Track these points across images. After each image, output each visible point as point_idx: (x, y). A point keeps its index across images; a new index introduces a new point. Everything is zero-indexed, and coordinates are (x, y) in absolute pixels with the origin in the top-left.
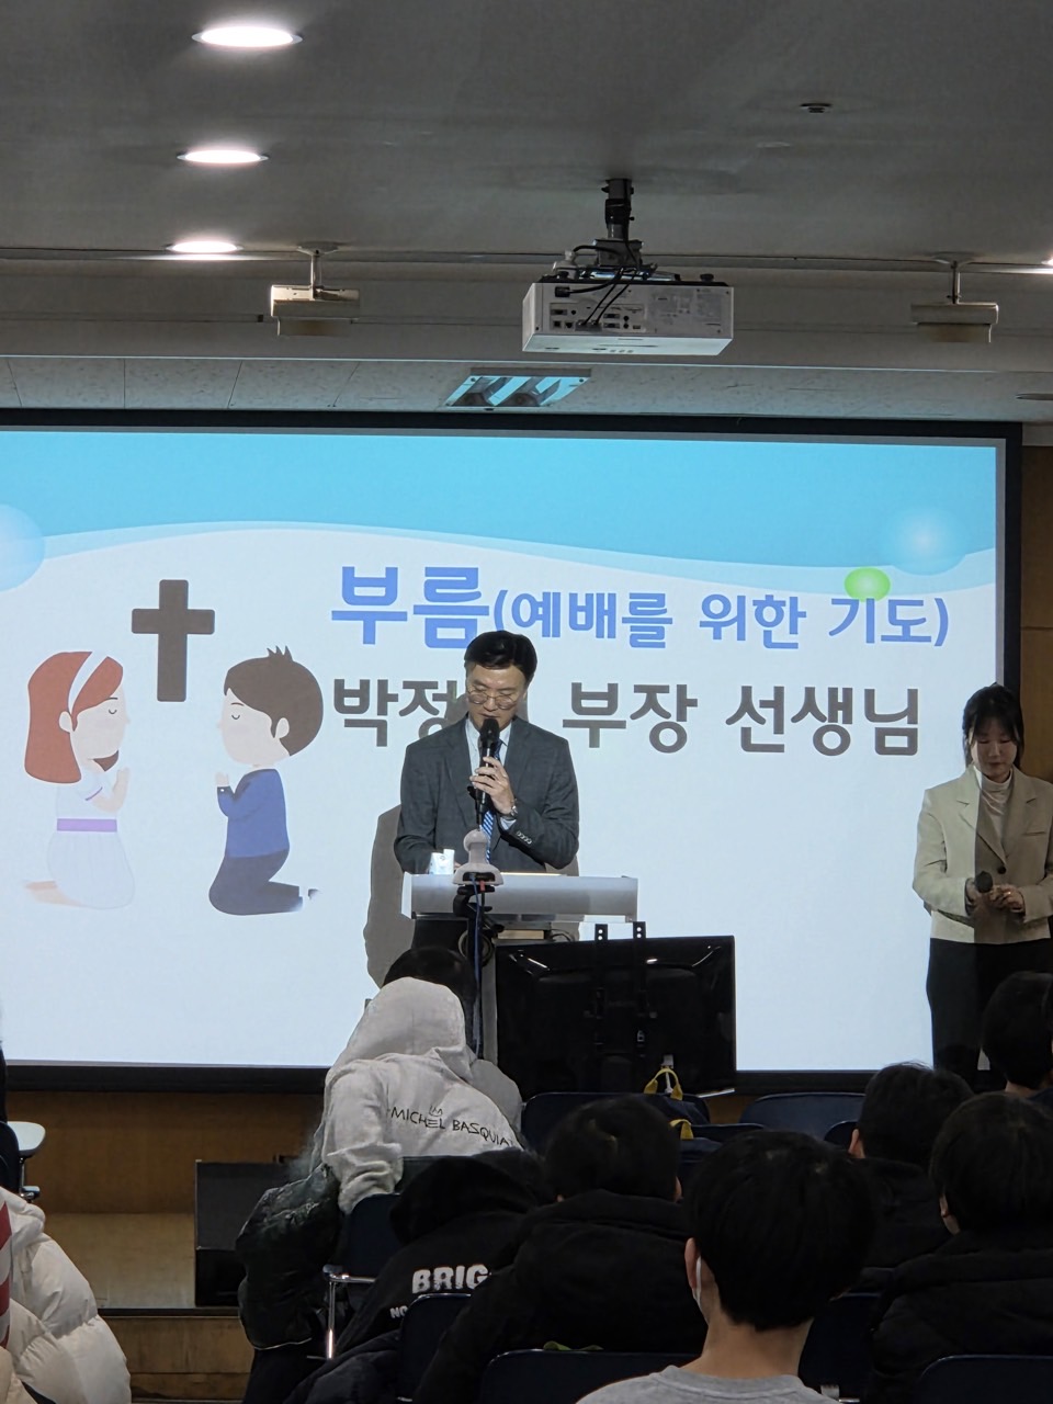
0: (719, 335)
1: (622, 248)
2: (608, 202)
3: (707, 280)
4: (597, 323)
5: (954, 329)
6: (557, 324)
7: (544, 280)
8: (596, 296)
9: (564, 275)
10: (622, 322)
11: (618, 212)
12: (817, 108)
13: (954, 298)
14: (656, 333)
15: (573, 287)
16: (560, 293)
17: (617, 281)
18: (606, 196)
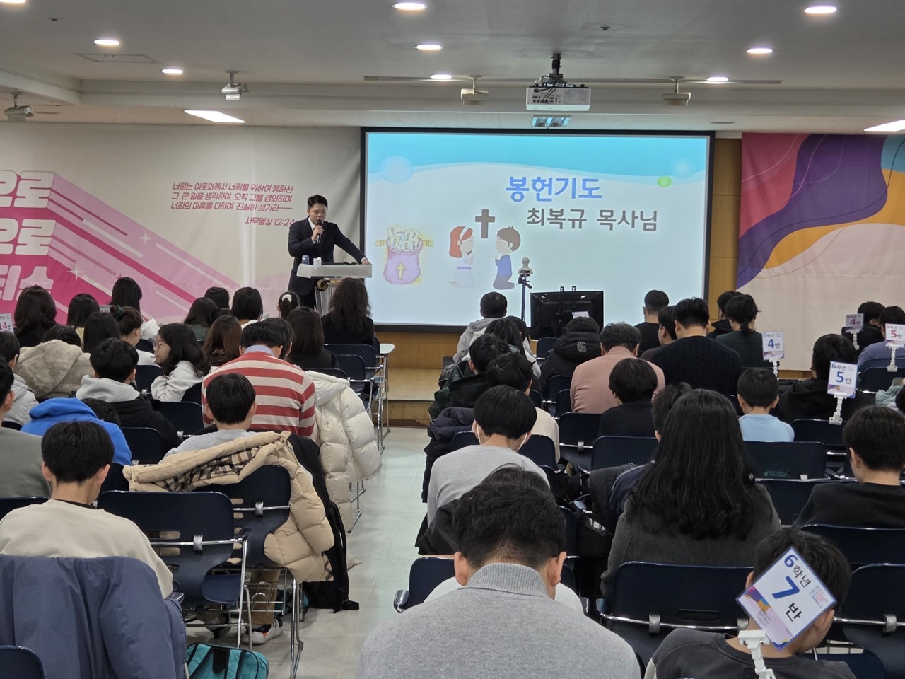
0: (585, 104)
1: (557, 76)
2: (553, 61)
3: (583, 86)
4: (546, 101)
5: (675, 101)
6: (534, 101)
7: (531, 87)
8: (546, 92)
9: (537, 85)
10: (555, 100)
11: (556, 65)
12: (605, 29)
13: (676, 91)
14: (566, 103)
15: (540, 89)
16: (535, 91)
17: (554, 87)
18: (552, 59)
